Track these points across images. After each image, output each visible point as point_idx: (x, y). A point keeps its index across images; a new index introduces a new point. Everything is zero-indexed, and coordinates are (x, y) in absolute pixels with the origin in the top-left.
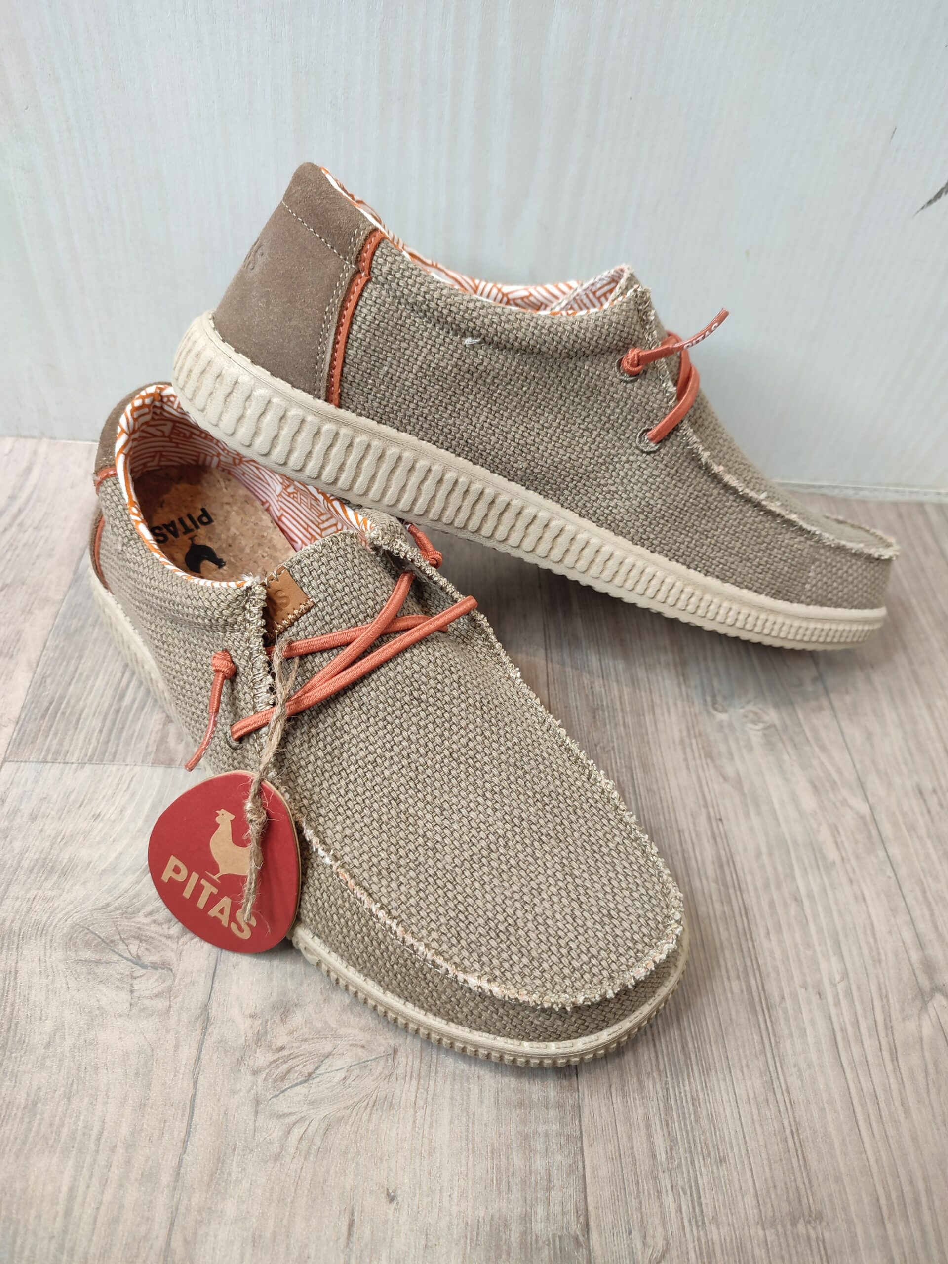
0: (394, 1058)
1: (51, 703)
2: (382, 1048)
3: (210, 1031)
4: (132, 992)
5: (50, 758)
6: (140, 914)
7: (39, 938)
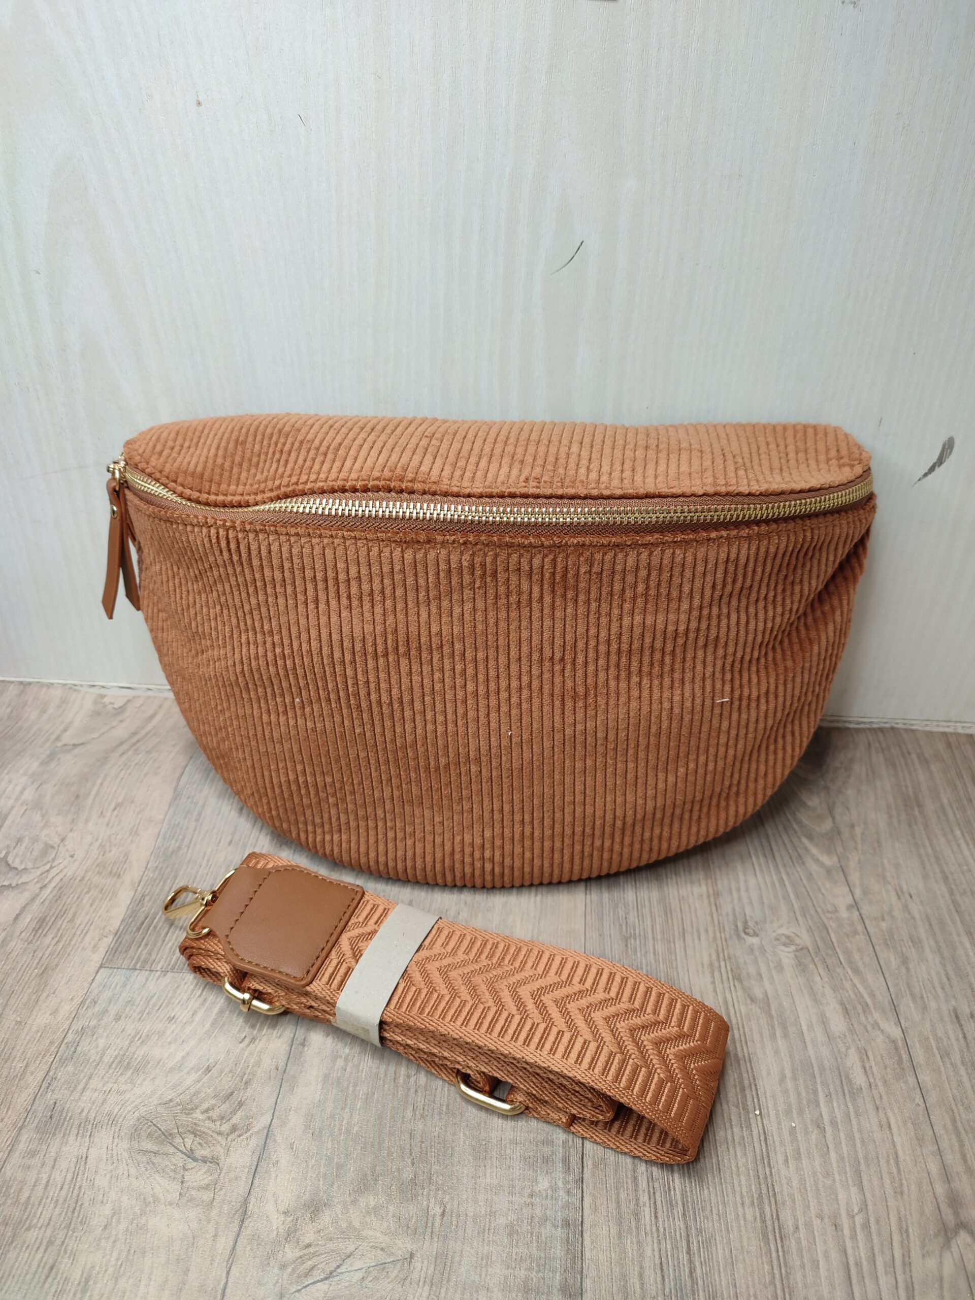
0: (410, 1262)
1: (146, 918)
2: (400, 1252)
3: (246, 1224)
4: (182, 1182)
5: (139, 965)
6: (198, 1111)
7: (109, 1127)
